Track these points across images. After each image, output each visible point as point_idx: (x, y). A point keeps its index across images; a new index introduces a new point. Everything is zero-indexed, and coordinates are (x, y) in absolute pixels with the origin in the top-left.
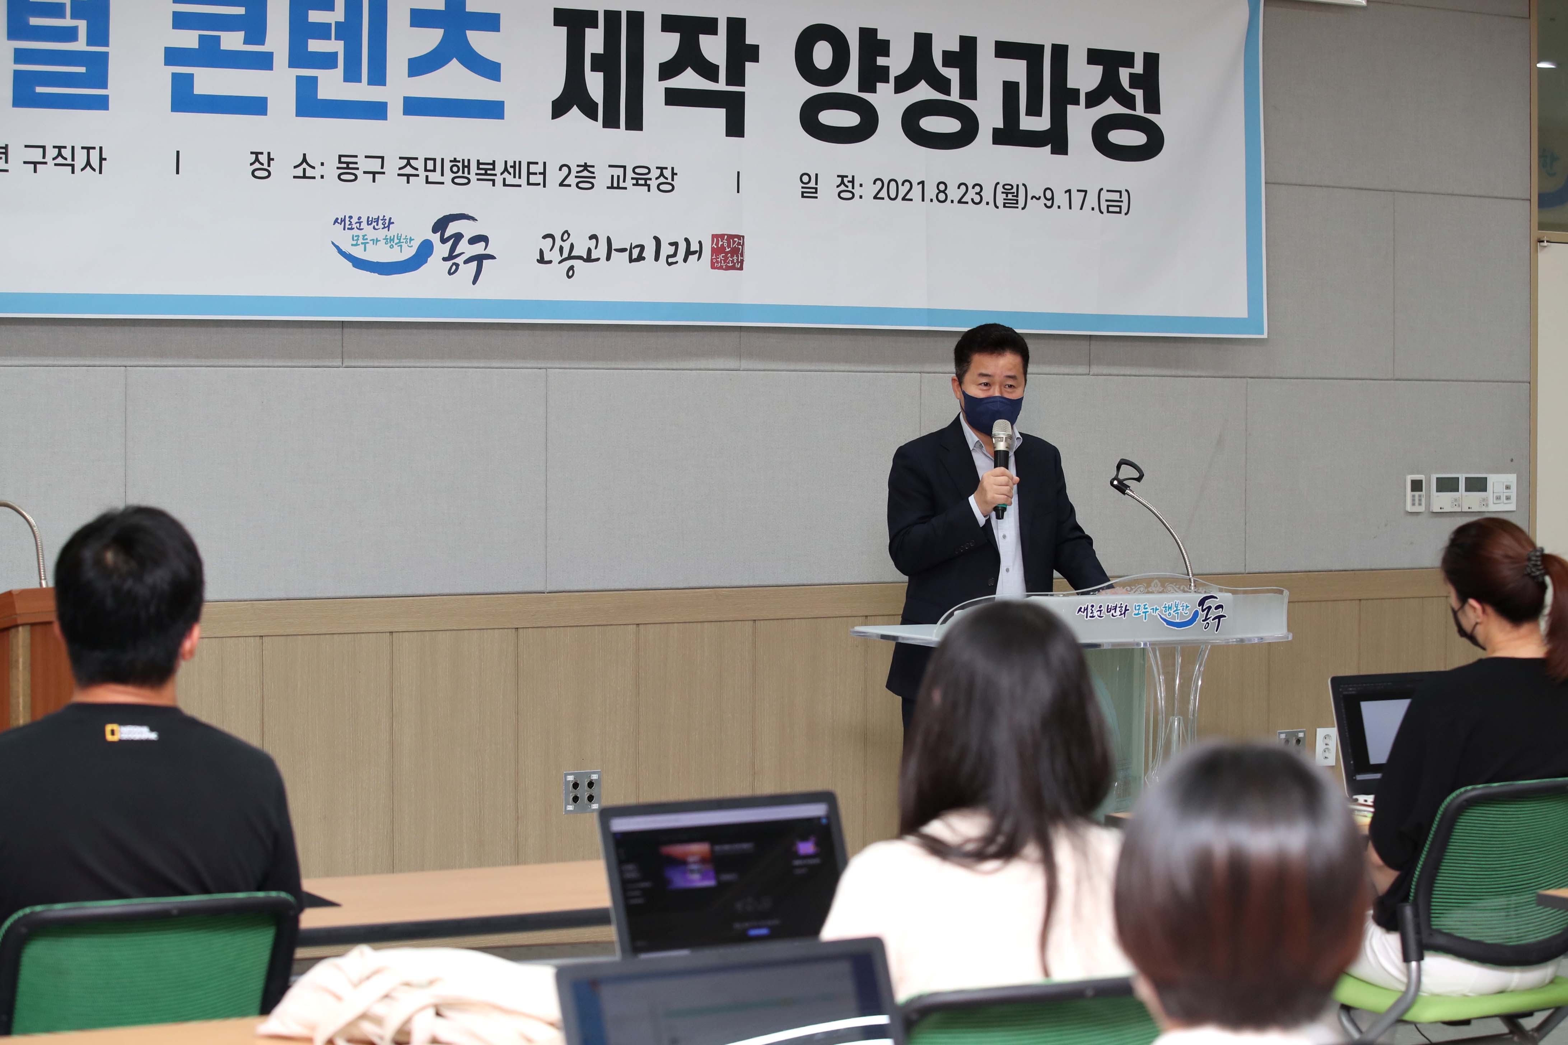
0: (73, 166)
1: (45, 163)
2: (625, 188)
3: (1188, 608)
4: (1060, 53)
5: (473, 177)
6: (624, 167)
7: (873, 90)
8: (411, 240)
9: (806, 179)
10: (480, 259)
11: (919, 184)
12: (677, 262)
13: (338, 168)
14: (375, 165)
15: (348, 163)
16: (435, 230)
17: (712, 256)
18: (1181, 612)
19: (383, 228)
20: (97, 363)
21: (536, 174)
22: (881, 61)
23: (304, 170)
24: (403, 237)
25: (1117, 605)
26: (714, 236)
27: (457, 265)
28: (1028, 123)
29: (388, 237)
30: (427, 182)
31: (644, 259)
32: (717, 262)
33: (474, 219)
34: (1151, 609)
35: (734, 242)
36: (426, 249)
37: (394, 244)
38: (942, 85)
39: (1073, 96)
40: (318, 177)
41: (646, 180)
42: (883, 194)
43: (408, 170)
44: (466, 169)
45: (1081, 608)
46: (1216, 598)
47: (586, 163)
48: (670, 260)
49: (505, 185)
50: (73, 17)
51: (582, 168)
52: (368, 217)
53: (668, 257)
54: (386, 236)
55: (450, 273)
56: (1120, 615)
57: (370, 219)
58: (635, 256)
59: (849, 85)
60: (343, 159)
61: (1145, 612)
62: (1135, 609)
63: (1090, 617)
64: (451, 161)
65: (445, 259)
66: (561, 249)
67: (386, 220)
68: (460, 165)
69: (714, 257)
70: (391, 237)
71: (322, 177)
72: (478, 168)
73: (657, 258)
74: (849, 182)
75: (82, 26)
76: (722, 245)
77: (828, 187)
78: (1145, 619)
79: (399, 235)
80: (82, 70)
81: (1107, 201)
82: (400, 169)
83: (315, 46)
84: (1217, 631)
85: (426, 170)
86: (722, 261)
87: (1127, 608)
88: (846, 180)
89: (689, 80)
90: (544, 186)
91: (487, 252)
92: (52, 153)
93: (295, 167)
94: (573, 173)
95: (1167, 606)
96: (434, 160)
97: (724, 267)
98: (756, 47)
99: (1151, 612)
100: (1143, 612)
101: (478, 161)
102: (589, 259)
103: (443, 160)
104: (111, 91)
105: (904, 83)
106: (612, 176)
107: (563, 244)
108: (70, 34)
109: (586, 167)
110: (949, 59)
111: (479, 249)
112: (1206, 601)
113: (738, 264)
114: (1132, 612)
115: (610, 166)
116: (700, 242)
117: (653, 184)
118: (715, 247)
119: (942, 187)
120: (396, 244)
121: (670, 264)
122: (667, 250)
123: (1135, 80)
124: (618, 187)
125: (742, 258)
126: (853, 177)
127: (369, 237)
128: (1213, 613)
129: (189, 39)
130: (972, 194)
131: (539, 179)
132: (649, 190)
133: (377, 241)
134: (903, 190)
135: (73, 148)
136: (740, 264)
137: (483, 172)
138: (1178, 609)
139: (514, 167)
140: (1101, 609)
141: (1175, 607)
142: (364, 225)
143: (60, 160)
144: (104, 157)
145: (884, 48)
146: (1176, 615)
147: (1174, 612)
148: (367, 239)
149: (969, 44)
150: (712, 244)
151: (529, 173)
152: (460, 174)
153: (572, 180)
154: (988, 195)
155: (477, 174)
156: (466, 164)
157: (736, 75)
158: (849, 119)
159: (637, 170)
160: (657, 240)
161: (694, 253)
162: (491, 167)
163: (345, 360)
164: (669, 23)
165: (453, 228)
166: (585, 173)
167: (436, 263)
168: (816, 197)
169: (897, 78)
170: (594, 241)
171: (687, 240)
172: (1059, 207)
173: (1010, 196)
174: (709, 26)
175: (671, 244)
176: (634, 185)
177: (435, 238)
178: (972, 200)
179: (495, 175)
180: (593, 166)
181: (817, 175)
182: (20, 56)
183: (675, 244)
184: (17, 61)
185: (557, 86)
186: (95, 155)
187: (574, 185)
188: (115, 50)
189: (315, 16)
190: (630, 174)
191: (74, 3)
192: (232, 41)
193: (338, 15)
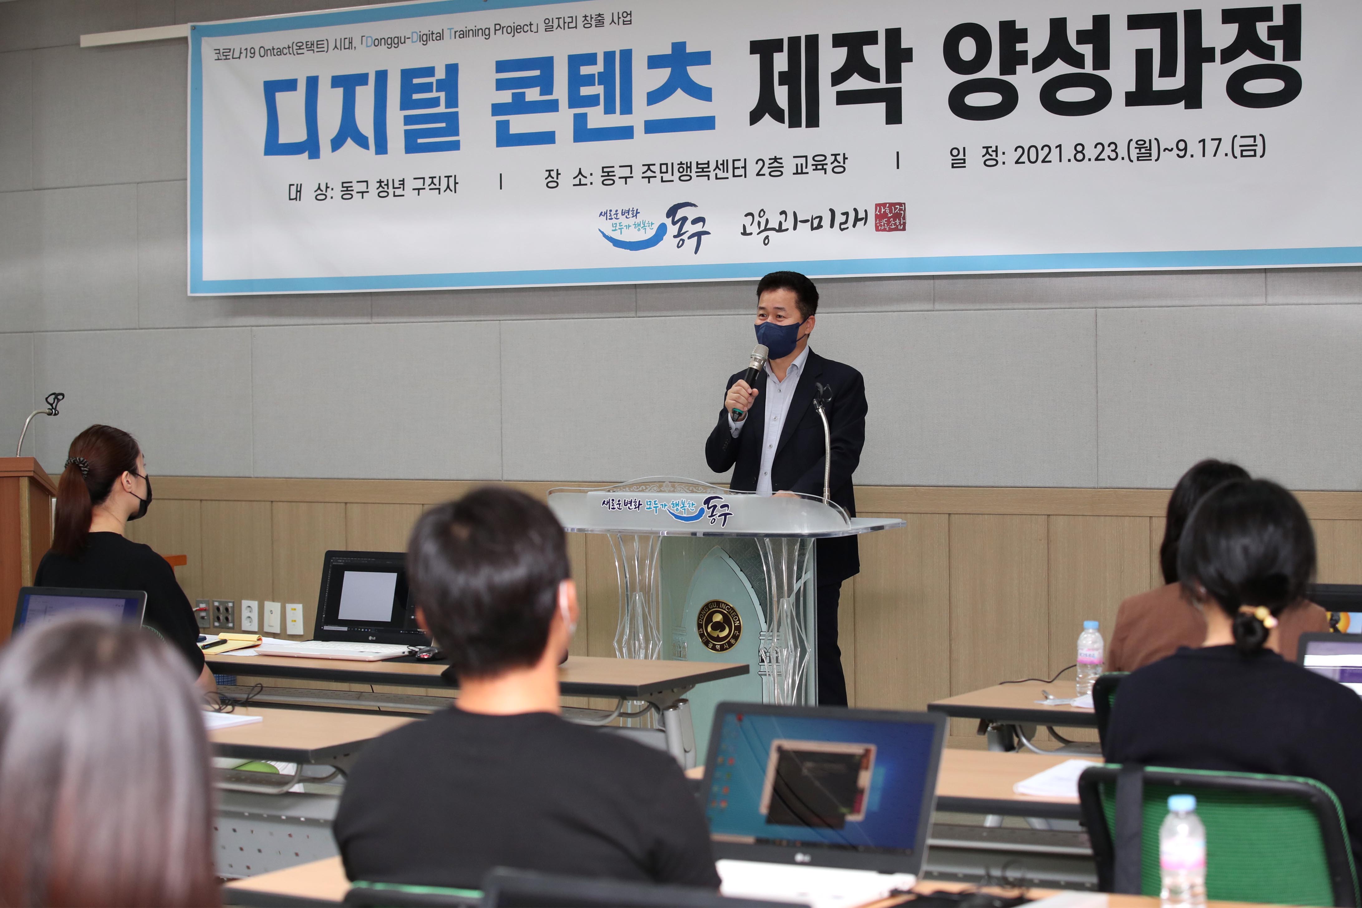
0: (439, 189)
1: (424, 189)
2: (807, 173)
3: (693, 506)
4: (1194, 18)
5: (694, 175)
6: (806, 157)
7: (1014, 72)
8: (652, 224)
9: (955, 152)
10: (699, 235)
11: (1057, 147)
12: (848, 228)
13: (602, 176)
14: (626, 172)
15: (608, 172)
16: (668, 216)
17: (876, 221)
18: (687, 508)
19: (632, 217)
20: (482, 319)
21: (739, 168)
22: (1020, 47)
23: (580, 179)
24: (647, 222)
25: (632, 500)
26: (877, 205)
27: (683, 240)
28: (1160, 84)
29: (636, 223)
30: (662, 181)
31: (822, 227)
32: (881, 226)
33: (695, 206)
34: (660, 505)
35: (896, 209)
36: (662, 229)
37: (640, 228)
38: (1077, 60)
39: (1209, 55)
40: (589, 184)
41: (823, 165)
42: (1025, 158)
43: (649, 174)
44: (689, 169)
45: (604, 501)
46: (721, 498)
47: (775, 157)
48: (843, 227)
49: (717, 178)
50: (437, 91)
51: (773, 161)
52: (623, 210)
53: (841, 224)
54: (635, 222)
55: (678, 247)
56: (635, 508)
57: (624, 211)
58: (815, 225)
59: (992, 70)
60: (605, 170)
61: (656, 507)
62: (647, 505)
63: (612, 508)
64: (678, 164)
65: (675, 237)
66: (759, 223)
67: (634, 211)
68: (685, 166)
69: (878, 222)
70: (638, 223)
71: (591, 183)
72: (698, 168)
74: (993, 151)
75: (442, 95)
76: (885, 212)
77: (975, 157)
78: (656, 513)
79: (644, 221)
80: (443, 125)
81: (1241, 146)
82: (643, 173)
83: (585, 91)
84: (723, 526)
85: (661, 172)
86: (886, 225)
87: (640, 503)
88: (990, 150)
89: (856, 83)
90: (745, 177)
91: (704, 229)
92: (428, 181)
93: (574, 178)
94: (767, 165)
95: (674, 502)
96: (667, 164)
97: (887, 229)
98: (910, 50)
99: (661, 507)
100: (654, 507)
101: (697, 162)
102: (780, 230)
103: (672, 164)
104: (463, 137)
105: (1041, 63)
106: (797, 165)
107: (760, 220)
108: (435, 102)
109: (776, 159)
110: (1083, 37)
111: (698, 227)
112: (711, 501)
113: (901, 226)
114: (645, 506)
115: (794, 157)
116: (866, 211)
117: (829, 168)
118: (879, 214)
119: (1080, 148)
120: (642, 228)
121: (842, 230)
122: (840, 219)
123: (1274, 33)
124: (802, 173)
125: (904, 221)
126: (997, 147)
127: (624, 224)
128: (719, 511)
129: (506, 97)
130: (1108, 151)
131: (742, 172)
132: (825, 173)
133: (629, 226)
134: (1042, 155)
135: (440, 177)
136: (902, 226)
137: (701, 170)
138: (685, 506)
139: (723, 164)
140: (620, 503)
141: (682, 504)
142: (619, 215)
143: (432, 186)
144: (457, 182)
145: (1022, 35)
146: (684, 511)
147: (681, 508)
148: (622, 226)
149: (1102, 22)
150: (876, 212)
151: (734, 168)
152: (685, 173)
153: (766, 171)
154: (1122, 151)
155: (696, 172)
156: (689, 165)
157: (894, 74)
158: (993, 99)
159: (816, 158)
160: (833, 212)
161: (861, 219)
162: (706, 166)
163: (638, 312)
164: (839, 40)
165: (680, 214)
166: (776, 164)
167: (669, 240)
168: (965, 167)
169: (1034, 60)
170: (784, 215)
171: (855, 210)
172: (1192, 156)
173: (1143, 150)
174: (871, 38)
175: (843, 214)
176: (814, 170)
177: (668, 222)
178: (1109, 157)
179: (710, 172)
180: (781, 159)
181: (964, 148)
182: (408, 120)
183: (846, 214)
184: (406, 124)
185: (753, 100)
186: (452, 180)
187: (767, 174)
188: (462, 109)
189: (585, 70)
190: (811, 162)
191: (437, 81)
192: (533, 94)
193: (599, 68)
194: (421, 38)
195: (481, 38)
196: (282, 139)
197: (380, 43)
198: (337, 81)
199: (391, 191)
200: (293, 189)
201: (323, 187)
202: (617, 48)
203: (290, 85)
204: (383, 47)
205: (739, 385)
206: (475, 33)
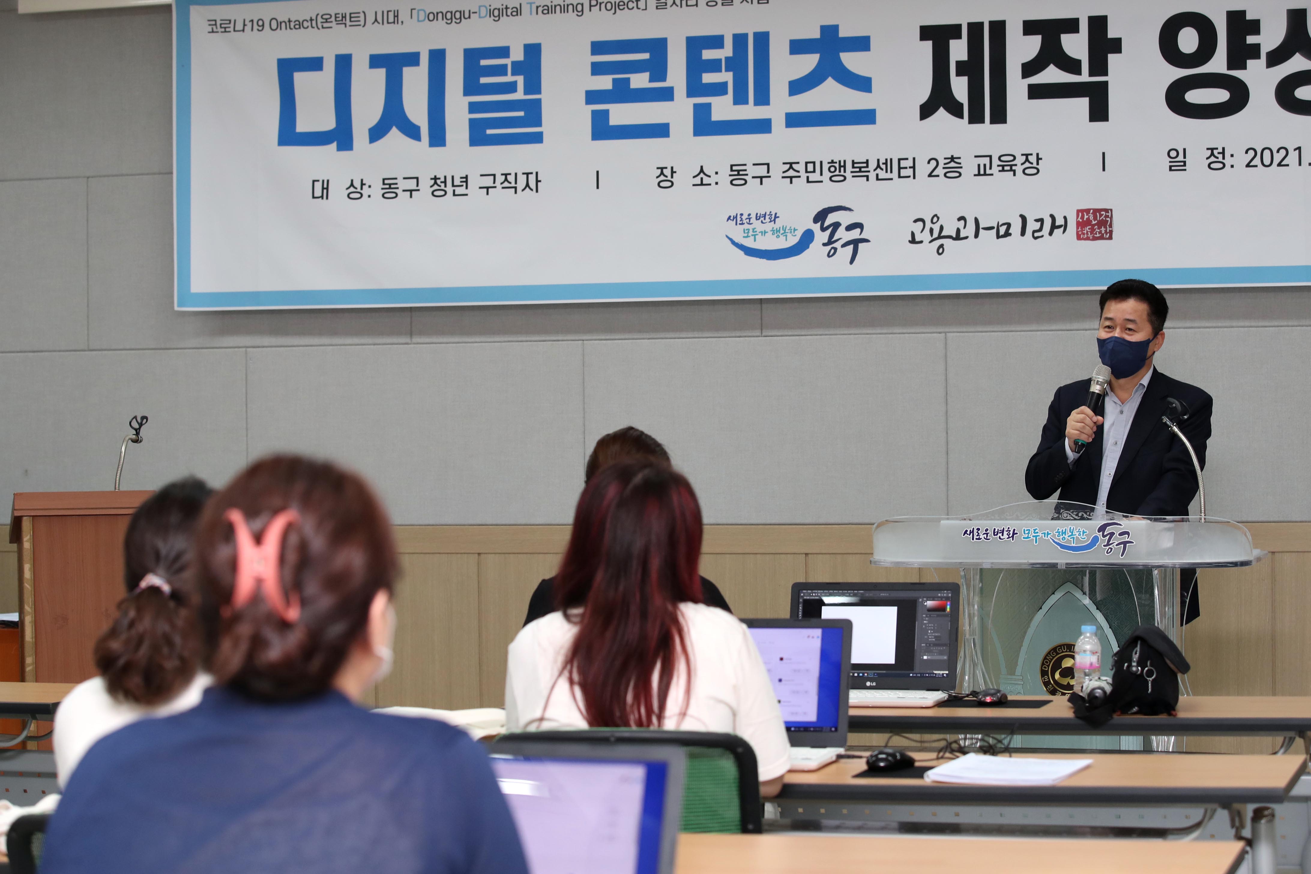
0: (516, 188)
1: (495, 187)
2: (992, 175)
3: (1085, 534)
5: (848, 175)
6: (990, 157)
7: (1244, 67)
8: (795, 230)
9: (1173, 154)
10: (855, 243)
11: (1295, 150)
12: (1042, 236)
13: (730, 175)
14: (762, 171)
15: (738, 171)
17: (1078, 228)
18: (1077, 537)
19: (770, 222)
20: (560, 338)
21: (906, 168)
22: (1251, 40)
23: (702, 179)
24: (788, 228)
25: (1004, 528)
26: (1078, 211)
27: (835, 249)
29: (775, 229)
30: (808, 181)
31: (1010, 235)
32: (1084, 234)
33: (850, 210)
34: (1042, 534)
35: (1101, 215)
36: (808, 237)
37: (780, 234)
40: (713, 184)
41: (1011, 166)
42: (1257, 161)
43: (791, 173)
44: (842, 169)
45: (967, 531)
46: (1120, 525)
47: (952, 156)
48: (1036, 235)
49: (878, 179)
50: (513, 74)
51: (949, 160)
52: (757, 214)
53: (1034, 232)
54: (773, 228)
55: (829, 256)
56: (1007, 538)
57: (759, 215)
58: (1002, 233)
59: (1218, 64)
60: (734, 168)
61: (1036, 537)
62: (1025, 533)
63: (976, 539)
64: (829, 163)
65: (824, 245)
66: (931, 231)
67: (772, 215)
68: (837, 165)
69: (1080, 229)
70: (777, 229)
71: (717, 183)
72: (853, 167)
73: (1023, 233)
74: (1219, 153)
75: (520, 80)
76: (1088, 219)
77: (1197, 160)
78: (1036, 543)
79: (785, 227)
80: (521, 114)
82: (784, 172)
83: (708, 78)
84: (1122, 556)
85: (807, 172)
86: (1089, 233)
87: (1015, 532)
88: (1215, 152)
89: (1052, 75)
90: (914, 178)
91: (862, 237)
92: (500, 179)
93: (694, 177)
94: (941, 165)
95: (1060, 530)
96: (814, 163)
97: (1091, 238)
98: (1119, 40)
99: (1042, 536)
100: (1033, 536)
101: (853, 161)
102: (958, 237)
103: (821, 162)
104: (546, 128)
105: (1276, 58)
106: (979, 165)
107: (933, 226)
108: (511, 87)
109: (952, 159)
111: (855, 234)
112: (1108, 528)
113: (1107, 234)
114: (1021, 536)
115: (976, 157)
116: (1065, 218)
117: (1019, 169)
118: (1081, 220)
120: (782, 234)
121: (1036, 238)
122: (1032, 226)
124: (985, 174)
125: (1111, 229)
126: (1224, 149)
127: (758, 230)
129: (605, 82)
131: (909, 172)
132: (1014, 175)
133: (765, 232)
134: (1278, 158)
135: (516, 174)
136: (1108, 234)
137: (858, 170)
138: (1074, 534)
139: (886, 164)
140: (988, 532)
141: (1070, 532)
142: (753, 220)
143: (506, 184)
144: (539, 179)
145: (1255, 27)
146: (1072, 539)
147: (1069, 536)
148: (756, 232)
150: (1077, 217)
151: (900, 168)
152: (837, 173)
153: (940, 171)
155: (852, 172)
156: (842, 164)
157: (1099, 66)
158: (1220, 96)
159: (1002, 158)
160: (1024, 219)
161: (1060, 227)
162: (865, 165)
163: (764, 331)
164: (1030, 27)
165: (831, 219)
166: (953, 164)
167: (817, 247)
168: (1185, 170)
169: (1269, 54)
170: (962, 222)
171: (1052, 217)
174: (1071, 26)
175: (1037, 220)
176: (1000, 171)
177: (816, 228)
179: (869, 172)
180: (960, 158)
181: (1185, 150)
182: (473, 108)
183: (1041, 221)
184: (471, 111)
185: (924, 92)
186: (532, 178)
187: (942, 175)
188: (546, 96)
189: (708, 54)
190: (996, 162)
191: (513, 63)
192: (640, 81)
193: (727, 51)
194: (491, 13)
195: (571, 15)
196: (302, 126)
197: (436, 16)
198: (376, 61)
199: (449, 189)
200: (318, 186)
201: (357, 184)
202: (750, 29)
203: (315, 64)
204: (441, 23)
206: (564, 9)
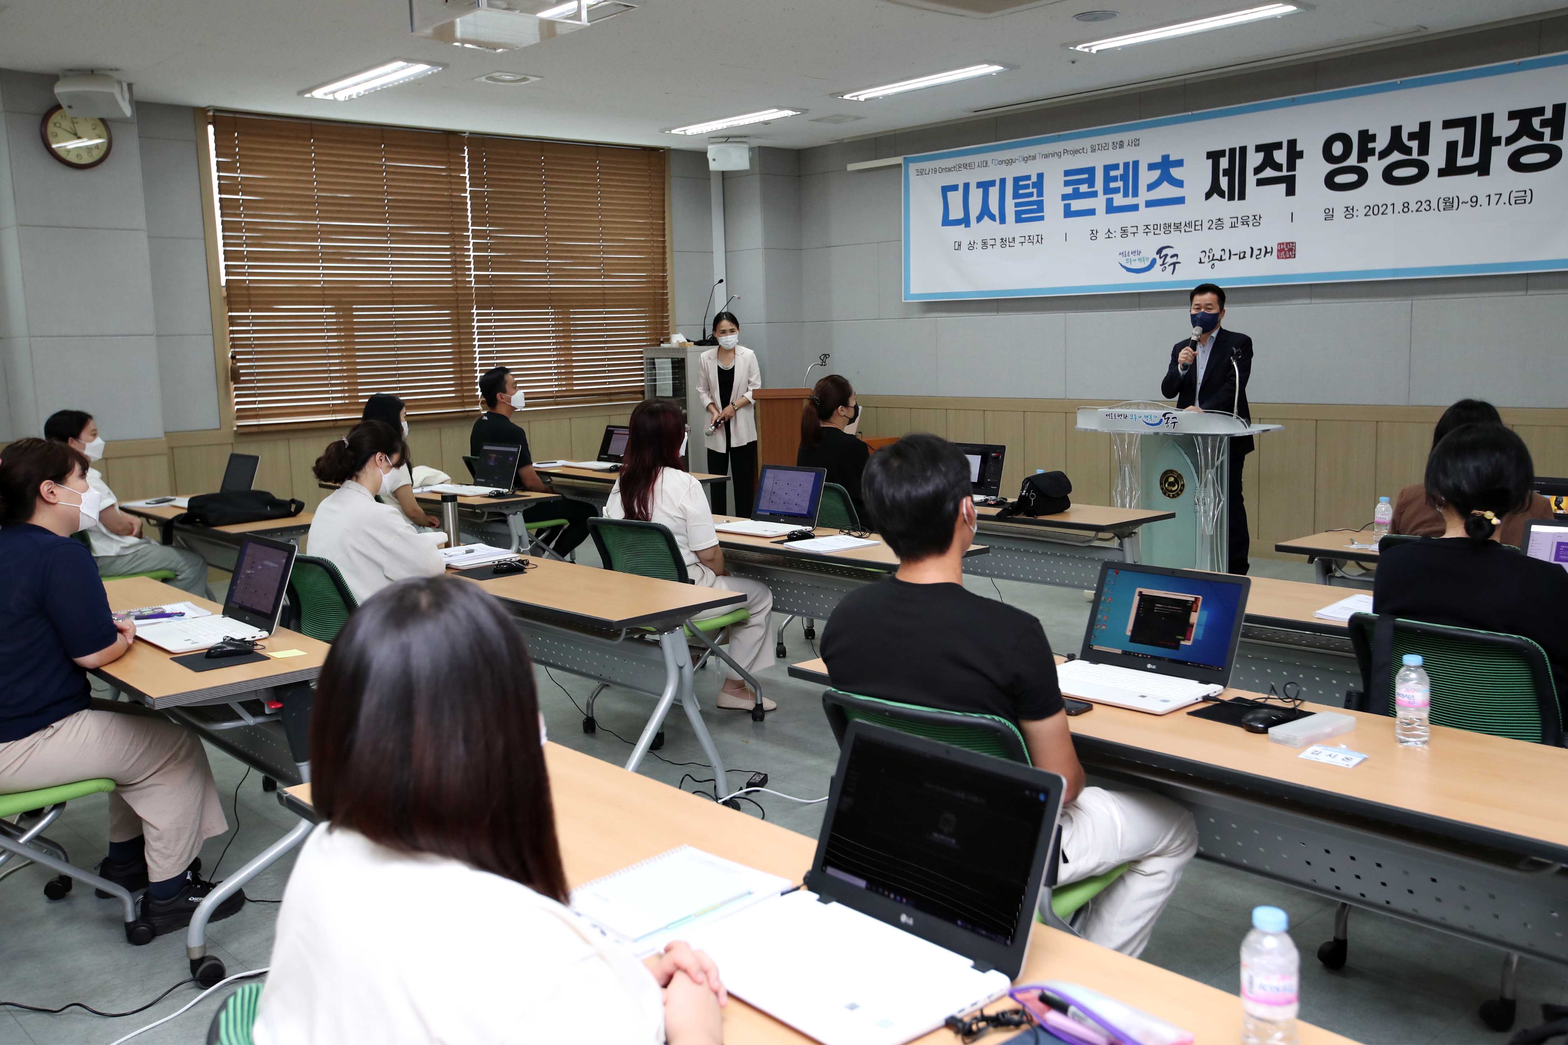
0: (1033, 242)
1: (1025, 242)
2: (1238, 227)
4: (1488, 119)
5: (1172, 230)
6: (1237, 218)
7: (1366, 161)
9: (1327, 211)
10: (1174, 264)
11: (1391, 205)
12: (1261, 258)
13: (1121, 233)
14: (1134, 230)
16: (1157, 254)
20: (1056, 312)
21: (1198, 225)
22: (1370, 145)
23: (1109, 235)
26: (1278, 244)
27: (1165, 267)
28: (1461, 162)
30: (1154, 234)
31: (1245, 257)
33: (1172, 247)
36: (1154, 261)
38: (1408, 151)
39: (1497, 141)
40: (1114, 237)
41: (1247, 222)
42: (1371, 212)
43: (1147, 230)
44: (1170, 227)
47: (1219, 218)
48: (1258, 257)
49: (1185, 231)
50: (1032, 188)
51: (1218, 220)
55: (1163, 271)
58: (1242, 256)
59: (1352, 161)
60: (1123, 229)
64: (1164, 225)
65: (1161, 265)
66: (1209, 257)
68: (1167, 226)
72: (1175, 226)
73: (1251, 256)
74: (1351, 209)
75: (1035, 190)
76: (1283, 248)
77: (1339, 213)
80: (1036, 207)
81: (1515, 197)
82: (1144, 230)
83: (1113, 185)
85: (1154, 229)
88: (1349, 209)
89: (1269, 173)
90: (1202, 230)
91: (1178, 261)
92: (1027, 238)
93: (1106, 234)
94: (1214, 223)
96: (1157, 225)
98: (1302, 152)
101: (1174, 223)
102: (1221, 260)
103: (1160, 224)
104: (1047, 212)
105: (1383, 155)
106: (1232, 222)
107: (1210, 254)
108: (1031, 195)
110: (1412, 136)
111: (1174, 260)
115: (1230, 218)
116: (1272, 248)
117: (1250, 224)
119: (1406, 205)
121: (1257, 259)
122: (1256, 252)
123: (1544, 124)
124: (1235, 227)
126: (1353, 206)
127: (1132, 259)
128: (1171, 421)
129: (1069, 190)
130: (1425, 206)
131: (1200, 227)
132: (1248, 226)
134: (1381, 210)
135: (1033, 236)
139: (1189, 224)
143: (1029, 241)
144: (1042, 238)
145: (1373, 138)
149: (1425, 127)
151: (1195, 225)
152: (1167, 229)
153: (1214, 226)
154: (1434, 205)
155: (1174, 229)
156: (1170, 225)
157: (1292, 166)
158: (1352, 178)
159: (1243, 218)
160: (1252, 249)
161: (1269, 252)
162: (1180, 225)
164: (1259, 148)
165: (1164, 252)
166: (1220, 223)
167: (1157, 267)
168: (1333, 219)
169: (1380, 153)
170: (1223, 252)
171: (1266, 248)
172: (1481, 206)
173: (1448, 204)
174: (1278, 146)
175: (1258, 250)
176: (1242, 225)
177: (1157, 257)
178: (1425, 209)
179: (1181, 228)
180: (1223, 219)
181: (1333, 209)
182: (1017, 205)
183: (1260, 250)
184: (1016, 207)
185: (1207, 186)
186: (1040, 237)
187: (1214, 228)
188: (1046, 198)
189: (1113, 173)
190: (1240, 220)
191: (1033, 183)
192: (1084, 188)
193: (1120, 171)
194: (1024, 159)
195: (1056, 157)
196: (951, 217)
197: (1002, 163)
198: (979, 185)
199: (1008, 244)
200: (957, 244)
201: (972, 243)
202: (1131, 160)
203: (955, 188)
204: (1004, 165)
205: (1187, 350)
206: (1053, 155)
